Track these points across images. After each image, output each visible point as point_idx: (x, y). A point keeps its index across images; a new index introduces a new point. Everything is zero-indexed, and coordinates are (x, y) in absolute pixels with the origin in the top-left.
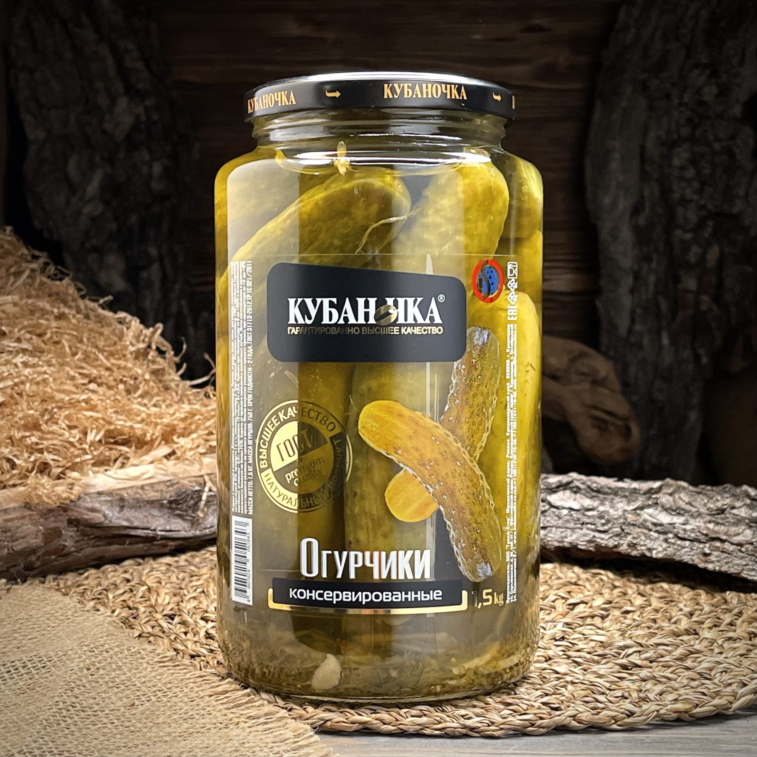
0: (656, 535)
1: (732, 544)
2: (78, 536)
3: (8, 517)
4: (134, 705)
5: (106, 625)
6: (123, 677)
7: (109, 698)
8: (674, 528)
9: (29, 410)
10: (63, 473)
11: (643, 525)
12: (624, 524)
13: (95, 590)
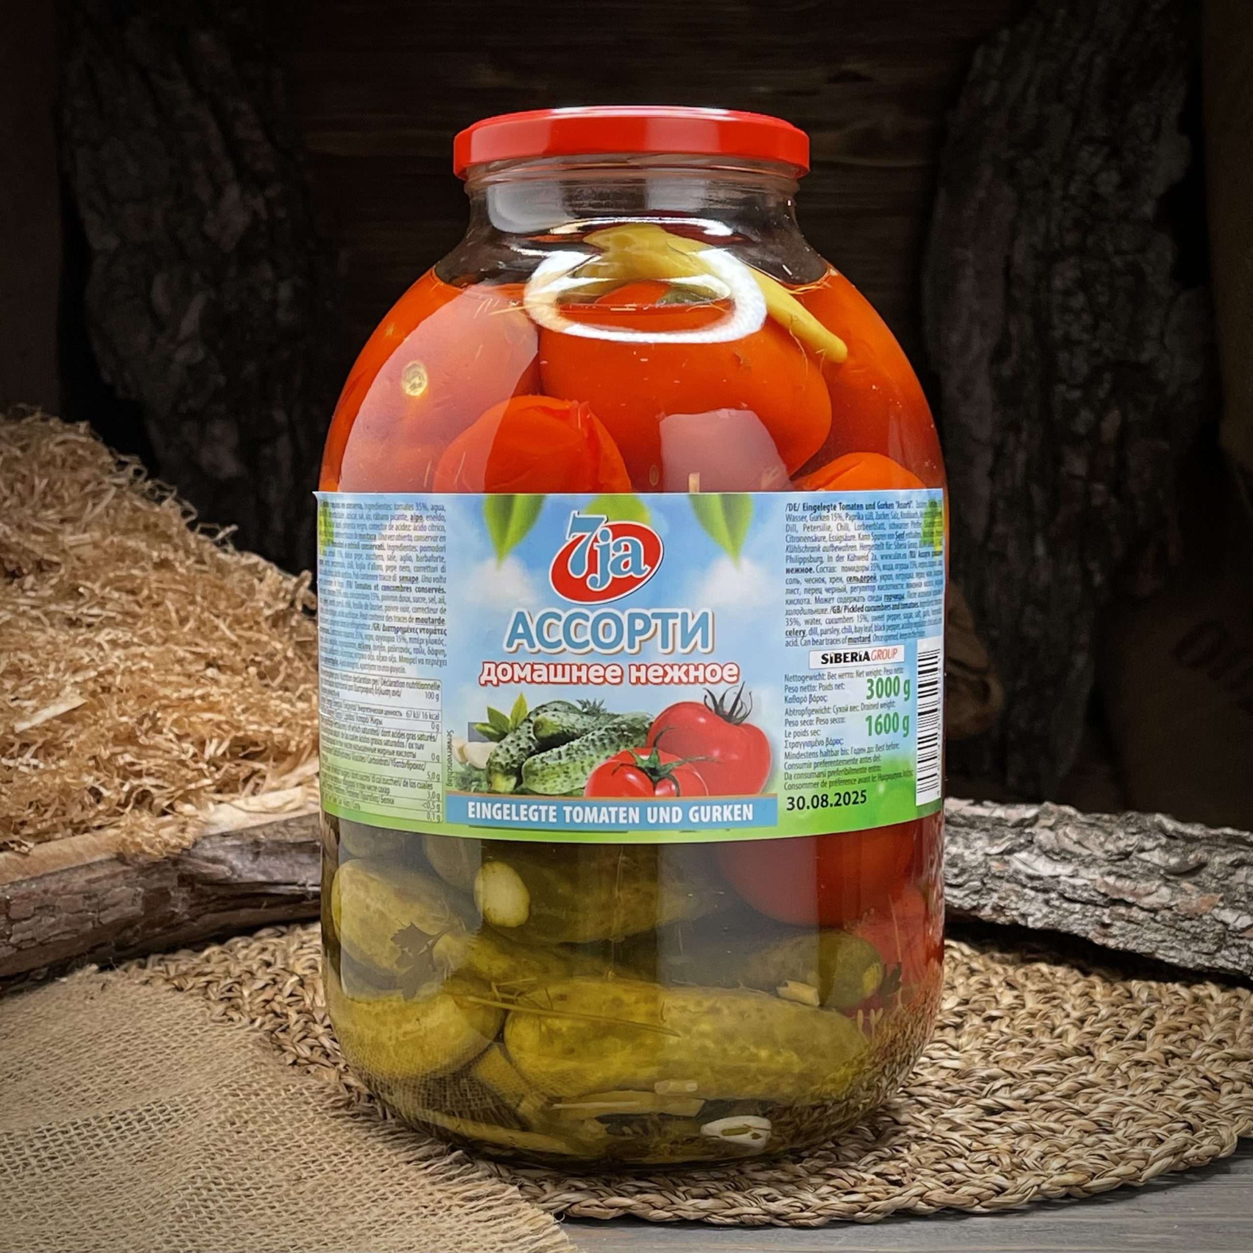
0: (1032, 893)
1: (1142, 909)
2: (192, 899)
3: (93, 876)
4: (300, 1178)
5: (251, 1046)
6: (282, 1135)
7: (265, 1167)
8: (1059, 883)
9: (122, 715)
10: (171, 806)
11: (1013, 879)
12: (986, 875)
13: (223, 983)
